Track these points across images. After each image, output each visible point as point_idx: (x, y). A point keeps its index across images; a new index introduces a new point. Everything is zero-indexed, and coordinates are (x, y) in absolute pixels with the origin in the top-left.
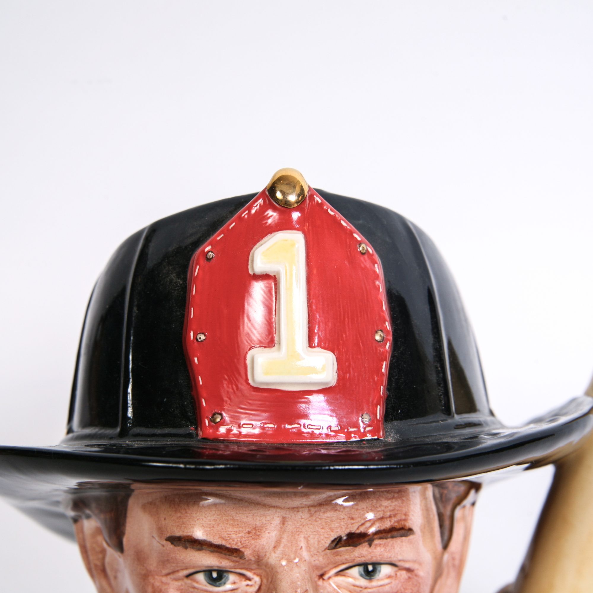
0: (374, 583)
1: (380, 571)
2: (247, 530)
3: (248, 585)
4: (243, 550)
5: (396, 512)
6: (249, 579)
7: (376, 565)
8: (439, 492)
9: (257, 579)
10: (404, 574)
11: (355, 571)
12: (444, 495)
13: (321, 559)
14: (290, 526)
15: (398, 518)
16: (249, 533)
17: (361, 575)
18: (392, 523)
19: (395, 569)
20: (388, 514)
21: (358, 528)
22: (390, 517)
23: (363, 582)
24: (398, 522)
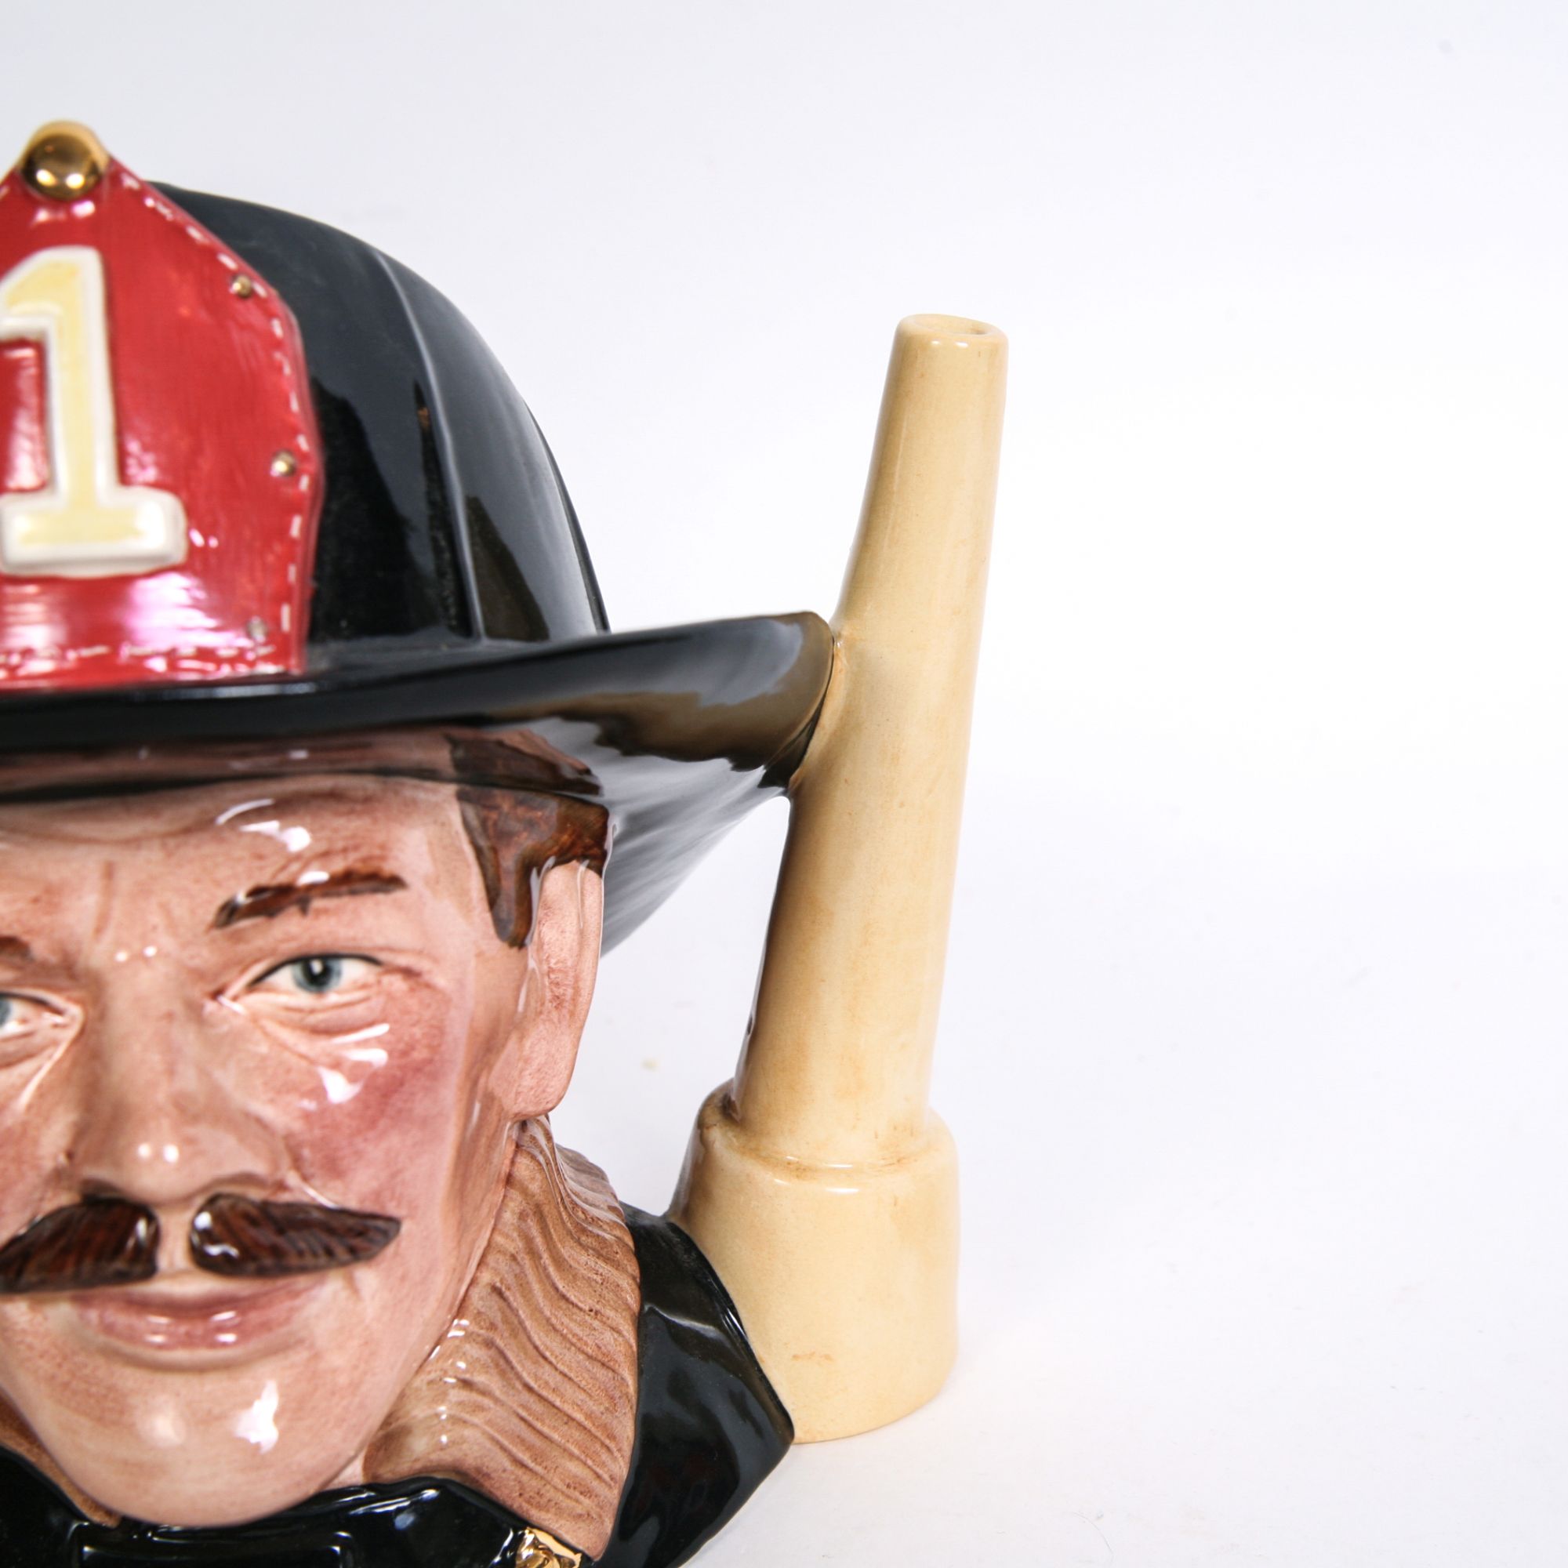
0: (332, 997)
1: (339, 974)
2: (33, 893)
3: (56, 1026)
4: (25, 938)
5: (360, 842)
6: (58, 1012)
7: (330, 958)
8: (478, 815)
9: (75, 1011)
10: (397, 983)
11: (286, 977)
12: (490, 823)
13: (205, 953)
14: (125, 881)
15: (364, 852)
16: (36, 900)
17: (299, 985)
18: (349, 862)
19: (375, 969)
20: (340, 845)
21: (274, 876)
22: (345, 850)
23: (304, 999)
24: (364, 860)
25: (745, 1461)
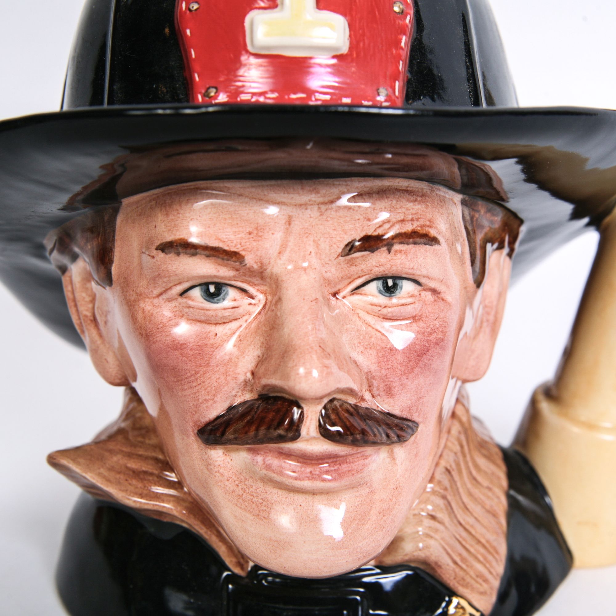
0: (394, 301)
1: (401, 288)
2: (249, 230)
3: (250, 304)
4: (243, 253)
5: (420, 217)
6: (252, 298)
7: (397, 278)
8: (470, 214)
9: (261, 297)
10: (428, 296)
11: (374, 287)
12: (475, 219)
13: (333, 270)
14: (297, 226)
15: (421, 222)
16: (250, 233)
17: (380, 292)
18: (414, 227)
19: (420, 288)
20: (410, 217)
21: (375, 231)
22: (412, 220)
23: (382, 300)
24: (422, 226)
25: (553, 573)
